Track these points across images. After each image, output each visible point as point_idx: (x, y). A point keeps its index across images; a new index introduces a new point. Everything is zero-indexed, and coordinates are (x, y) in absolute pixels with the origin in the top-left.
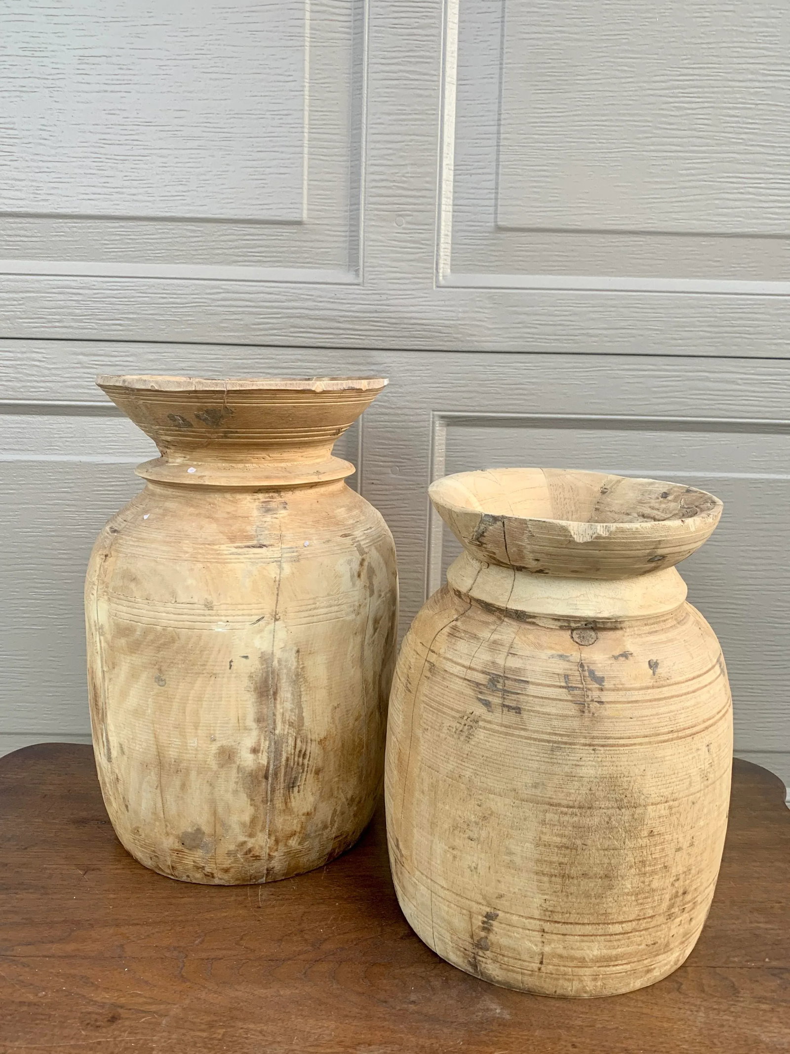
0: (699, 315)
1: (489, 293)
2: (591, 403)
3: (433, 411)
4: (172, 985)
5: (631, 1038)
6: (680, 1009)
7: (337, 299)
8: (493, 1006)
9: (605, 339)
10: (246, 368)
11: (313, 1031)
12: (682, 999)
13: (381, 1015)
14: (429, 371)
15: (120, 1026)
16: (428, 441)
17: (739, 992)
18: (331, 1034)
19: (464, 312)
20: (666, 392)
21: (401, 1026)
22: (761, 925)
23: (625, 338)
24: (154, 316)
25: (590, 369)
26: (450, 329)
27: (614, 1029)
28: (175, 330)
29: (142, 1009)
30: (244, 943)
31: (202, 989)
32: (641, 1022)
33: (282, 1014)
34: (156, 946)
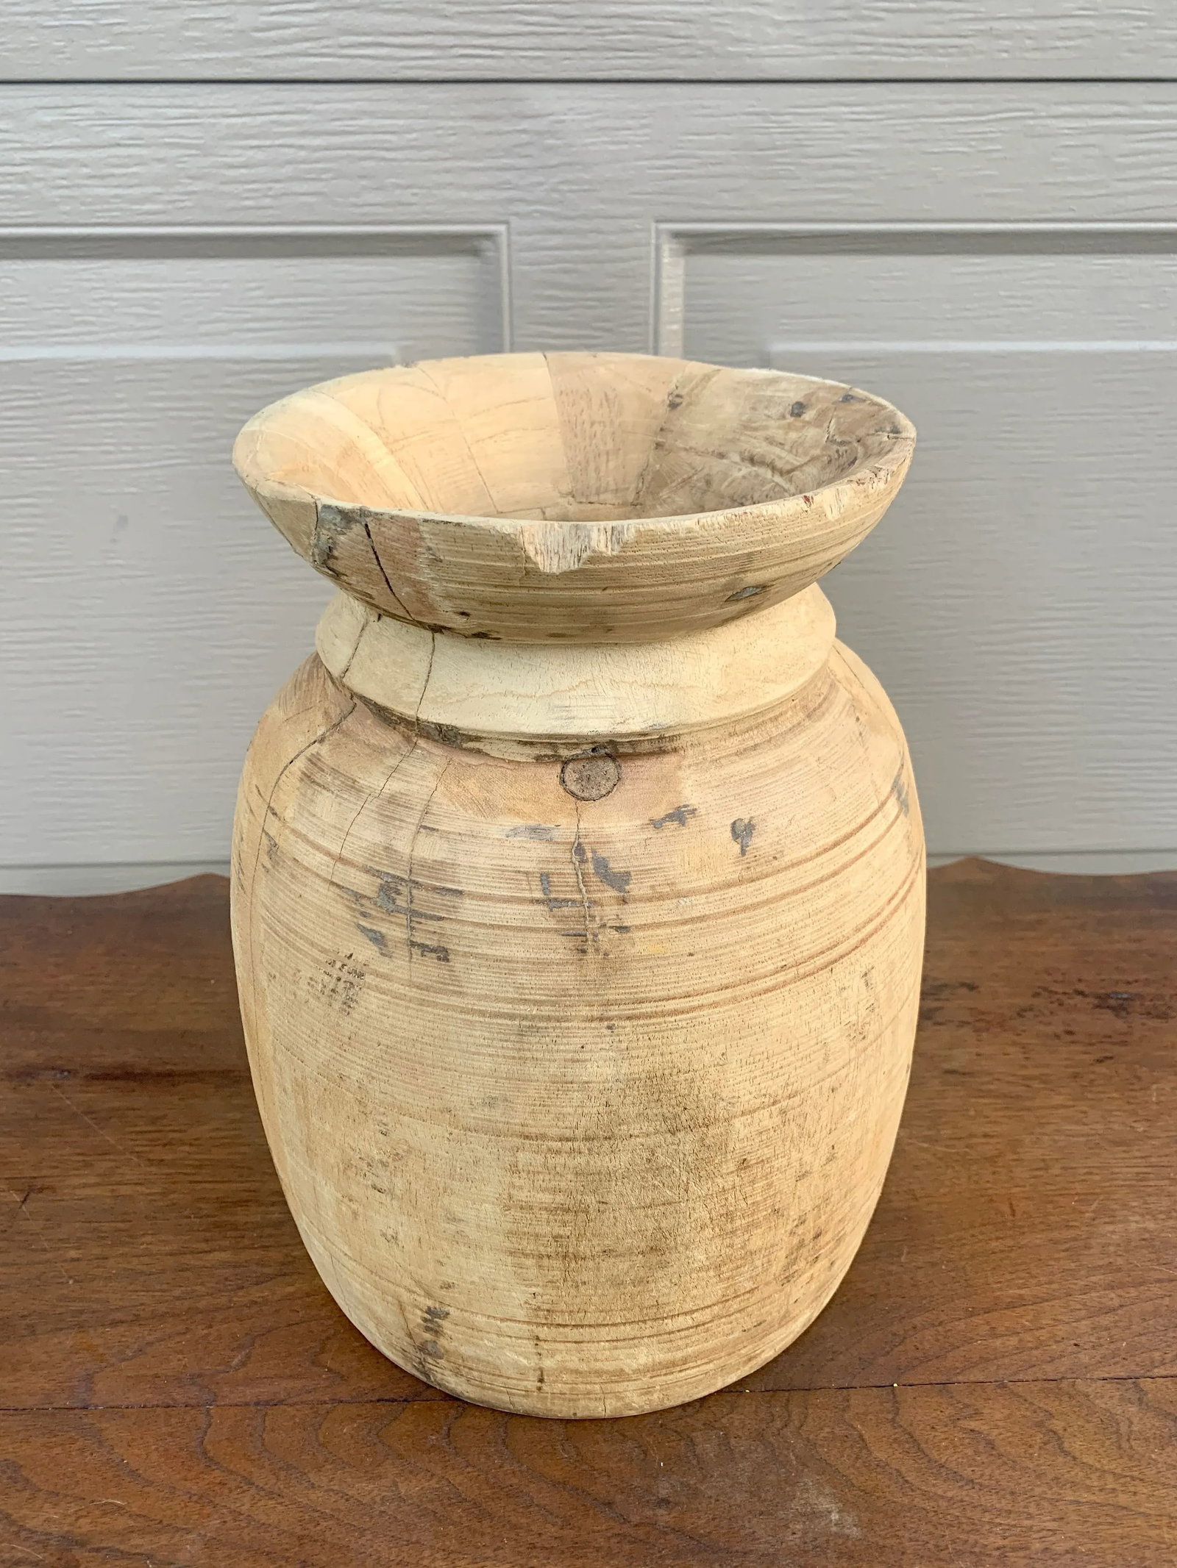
2: (988, 194)
3: (658, 221)
4: (185, 1478)
8: (825, 1504)
9: (1028, 42)
10: (250, 137)
13: (602, 1542)
14: (647, 131)
16: (648, 289)
23: (1070, 38)
24: (36, 18)
25: (991, 117)
26: (691, 26)
27: (1067, 1552)
28: (89, 50)
29: (122, 1547)
30: (327, 1359)
31: (245, 1488)
32: (1118, 1531)
33: (405, 1548)
34: (157, 1376)
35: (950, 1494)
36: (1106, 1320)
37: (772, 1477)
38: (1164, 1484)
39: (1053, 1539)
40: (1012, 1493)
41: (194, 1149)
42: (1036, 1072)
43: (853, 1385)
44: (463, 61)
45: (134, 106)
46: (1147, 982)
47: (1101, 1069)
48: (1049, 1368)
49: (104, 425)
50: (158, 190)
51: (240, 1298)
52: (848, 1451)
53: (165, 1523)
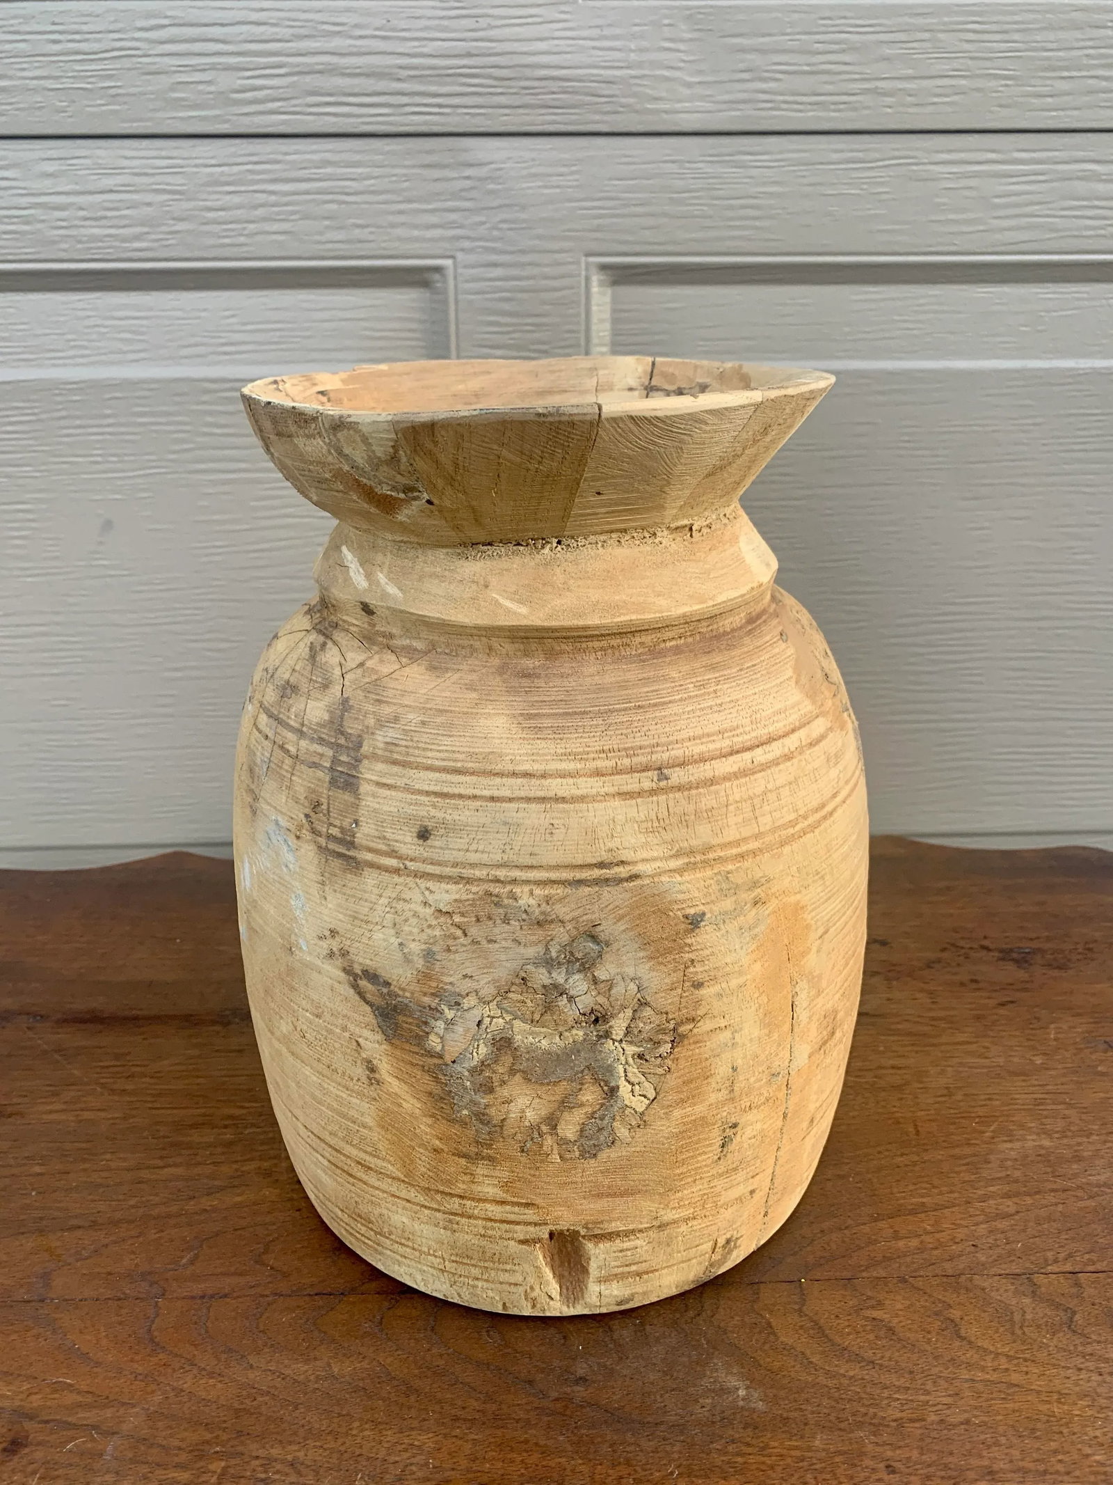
0: (1090, 43)
2: (879, 231)
3: (587, 255)
4: (132, 1360)
5: (997, 1444)
6: (1080, 1369)
7: (394, 30)
8: (733, 1382)
9: (909, 99)
10: (228, 184)
11: (393, 1458)
12: (1080, 1348)
13: (522, 1415)
14: (577, 177)
15: (25, 1461)
16: (578, 315)
18: (427, 1464)
19: (641, 50)
20: (1017, 205)
21: (561, 1438)
23: (946, 96)
24: (42, 82)
25: (881, 163)
26: (614, 86)
27: (962, 1423)
28: (88, 109)
29: (70, 1419)
30: (270, 1259)
31: (188, 1368)
32: (1010, 1405)
33: (335, 1420)
34: (110, 1274)
35: (851, 1373)
36: (1002, 1224)
37: (685, 1359)
38: (1054, 1365)
39: (948, 1412)
40: (911, 1372)
41: (153, 1081)
42: (942, 1014)
43: (763, 1280)
44: (416, 118)
45: (126, 158)
46: (1048, 939)
47: (1002, 1011)
48: (947, 1265)
49: (93, 438)
50: (146, 230)
51: (191, 1206)
52: (756, 1336)
53: (111, 1397)
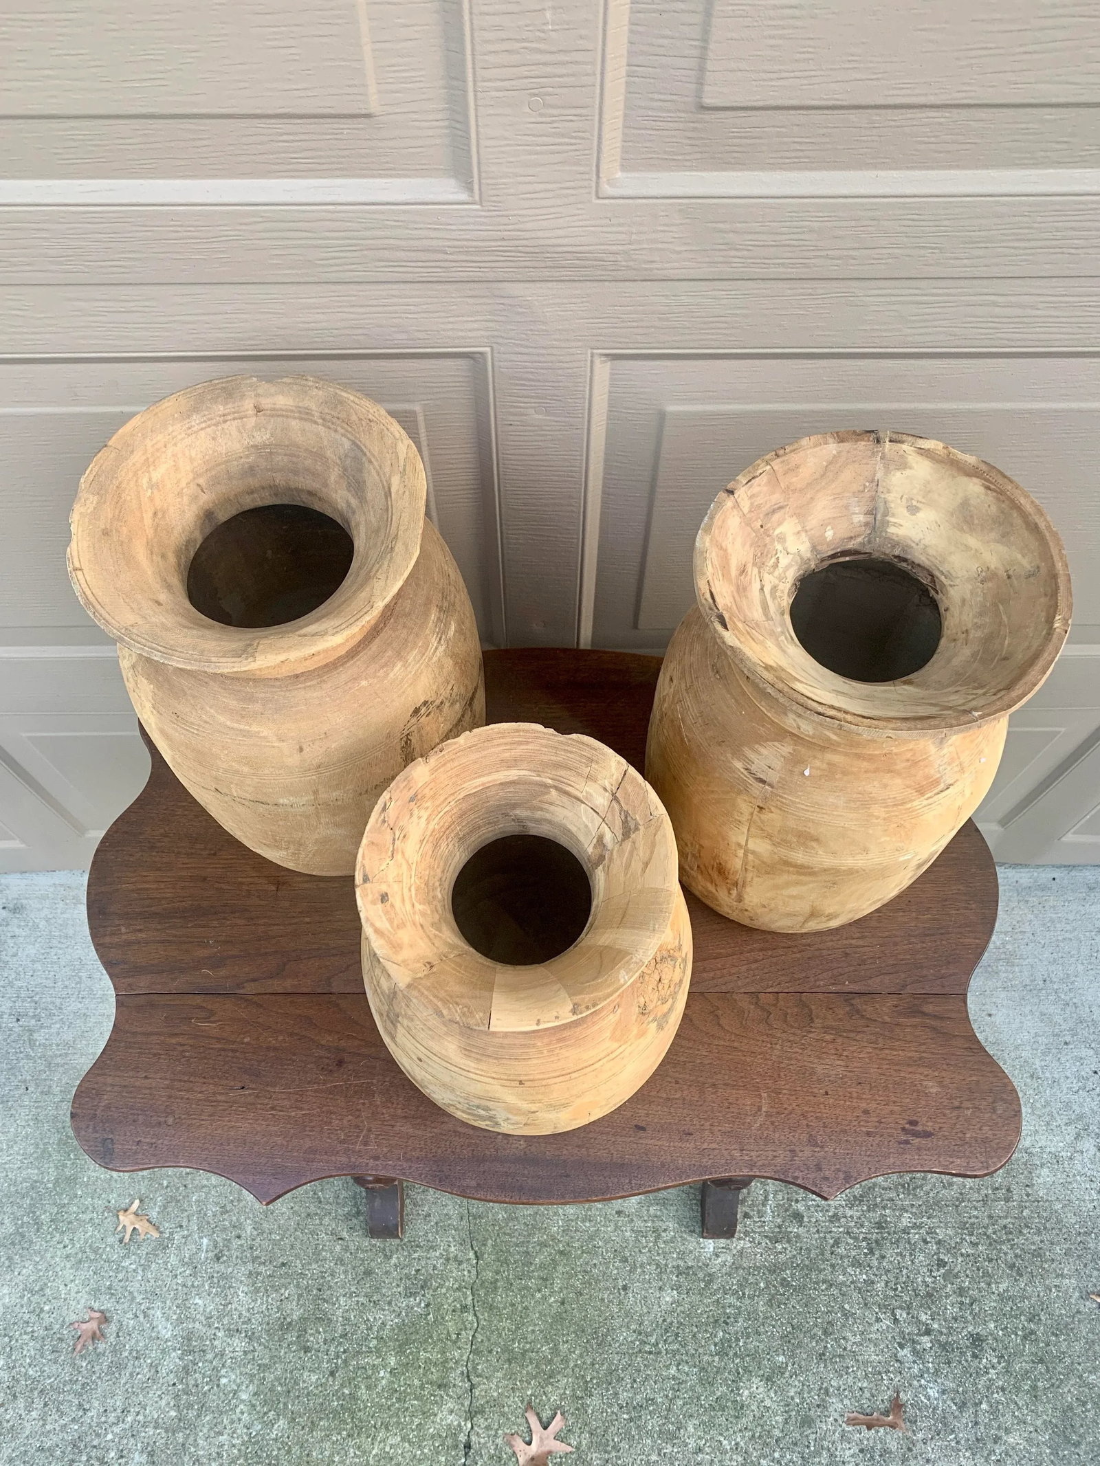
1: (680, 204)
3: (593, 349)
6: (763, 1041)
9: (852, 261)
12: (767, 1032)
14: (584, 305)
15: (346, 1070)
17: (813, 1022)
19: (641, 233)
22: (853, 942)
23: (881, 259)
26: (617, 255)
28: (206, 270)
38: (754, 1039)
48: (723, 987)
